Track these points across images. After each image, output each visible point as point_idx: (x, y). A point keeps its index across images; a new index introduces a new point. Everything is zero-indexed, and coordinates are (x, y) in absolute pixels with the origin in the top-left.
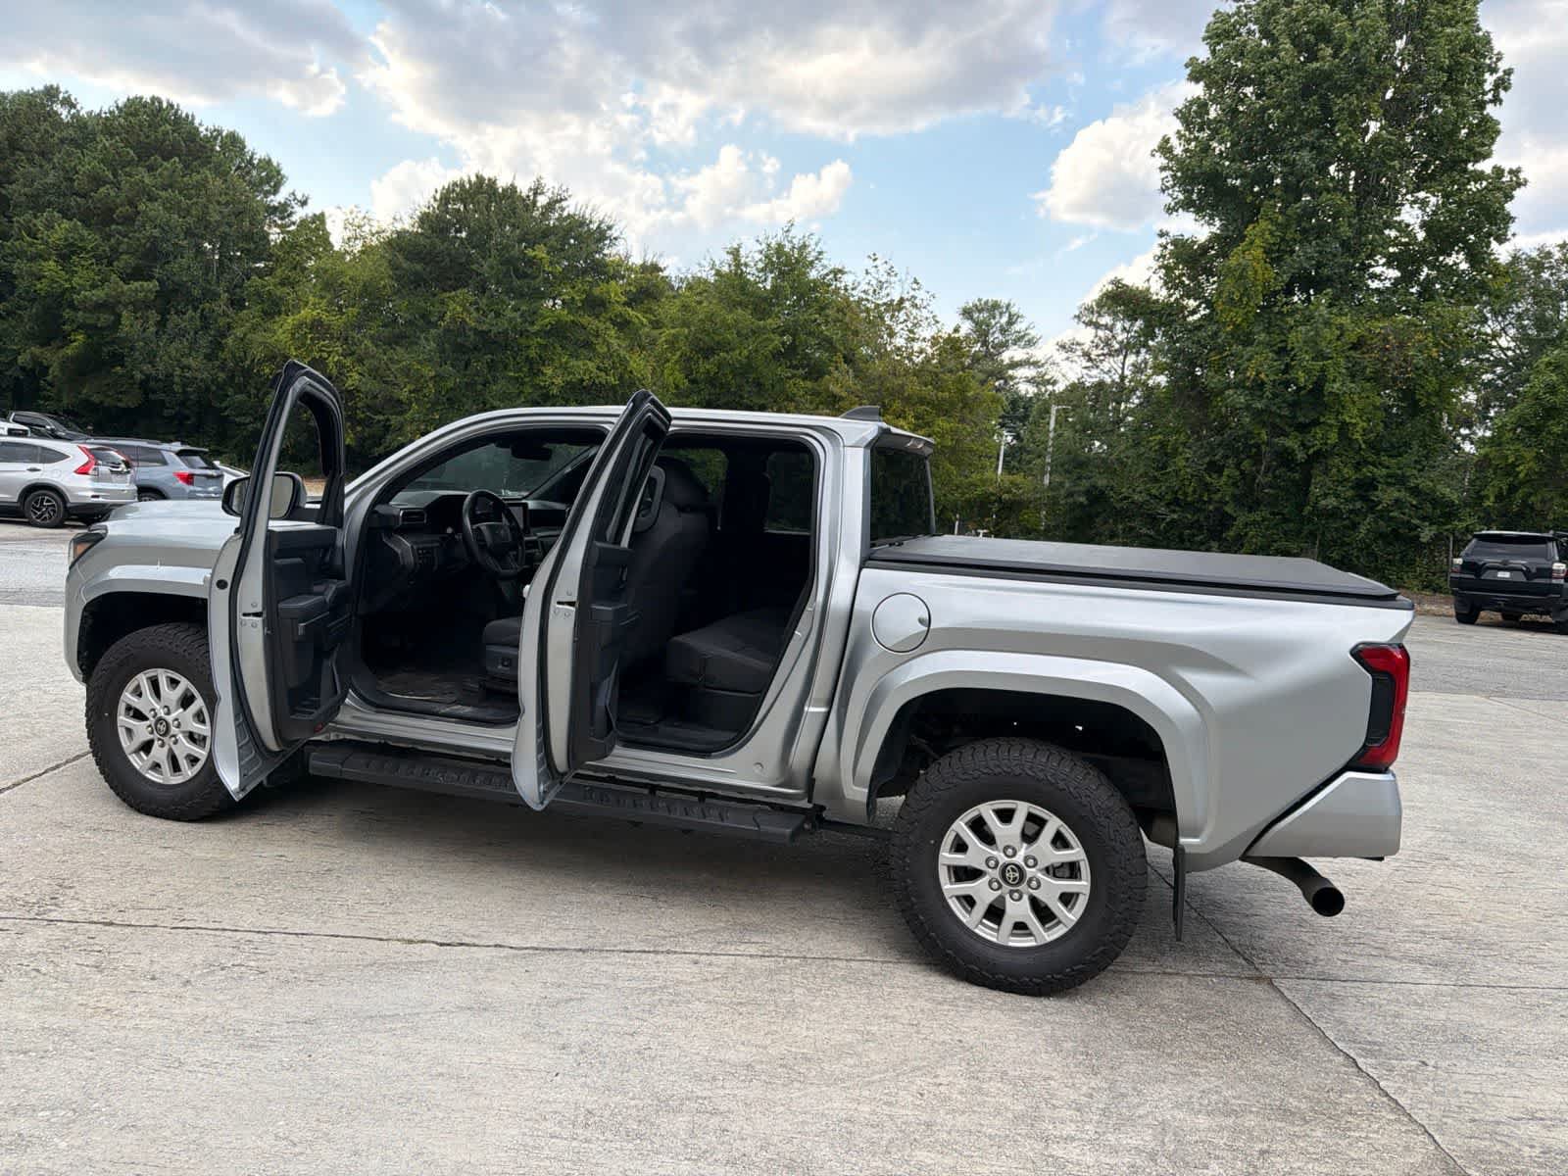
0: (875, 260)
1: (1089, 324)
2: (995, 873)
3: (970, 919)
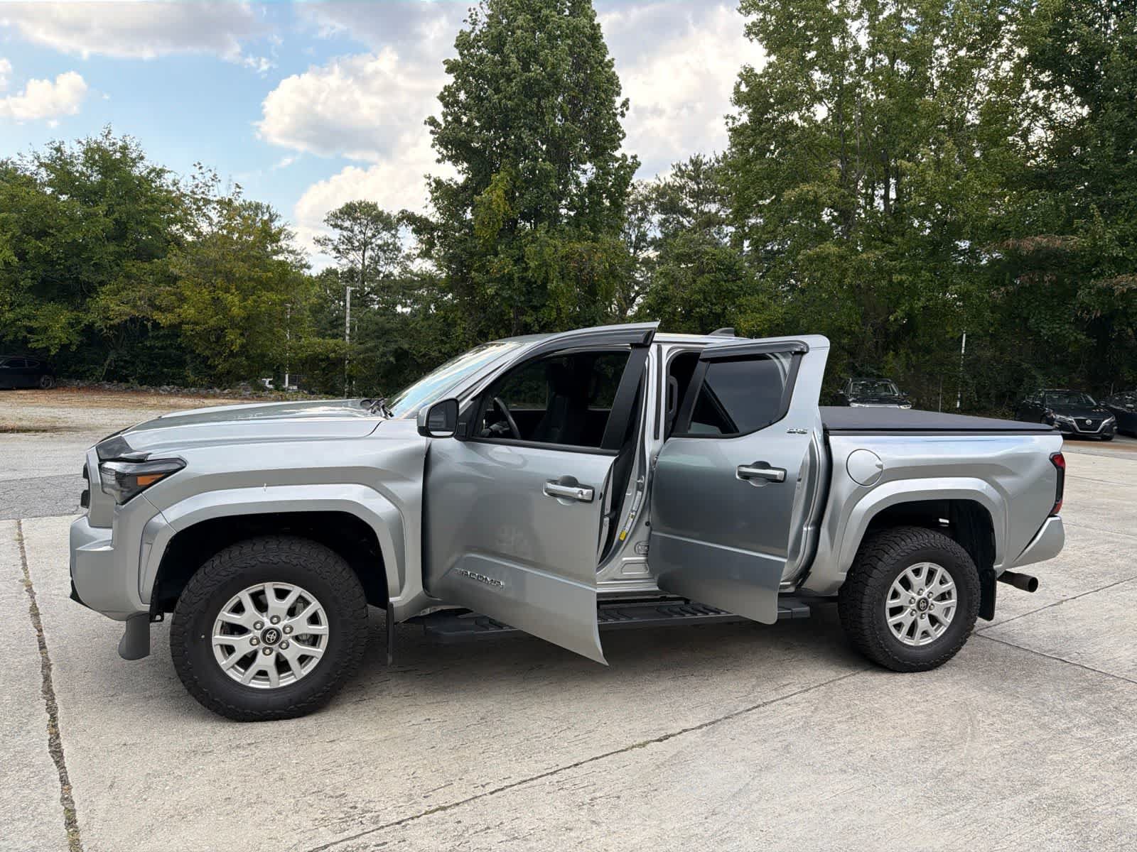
1: (335, 226)
2: (914, 606)
3: (901, 636)
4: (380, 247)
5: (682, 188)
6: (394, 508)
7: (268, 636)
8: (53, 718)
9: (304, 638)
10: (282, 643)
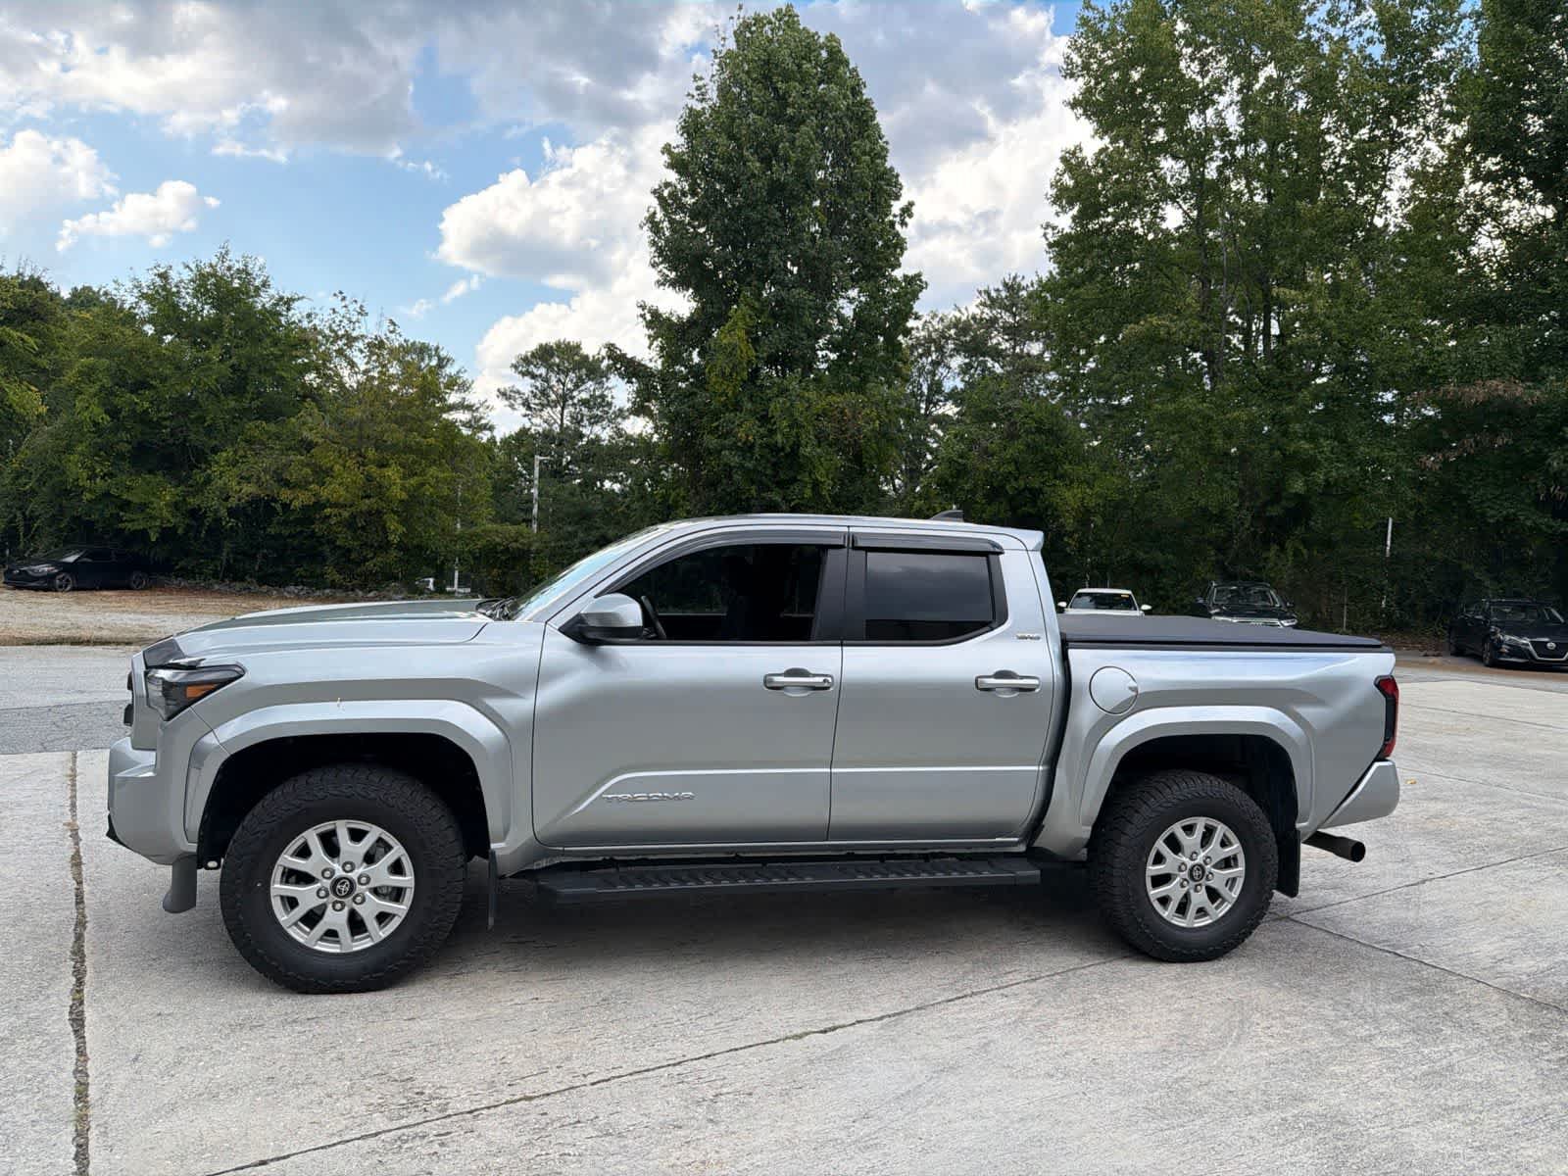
0: (344, 299)
1: (524, 374)
2: (1185, 874)
3: (1168, 913)
4: (584, 402)
5: (993, 321)
6: (498, 732)
7: (339, 886)
8: (80, 982)
9: (385, 891)
10: (357, 895)
